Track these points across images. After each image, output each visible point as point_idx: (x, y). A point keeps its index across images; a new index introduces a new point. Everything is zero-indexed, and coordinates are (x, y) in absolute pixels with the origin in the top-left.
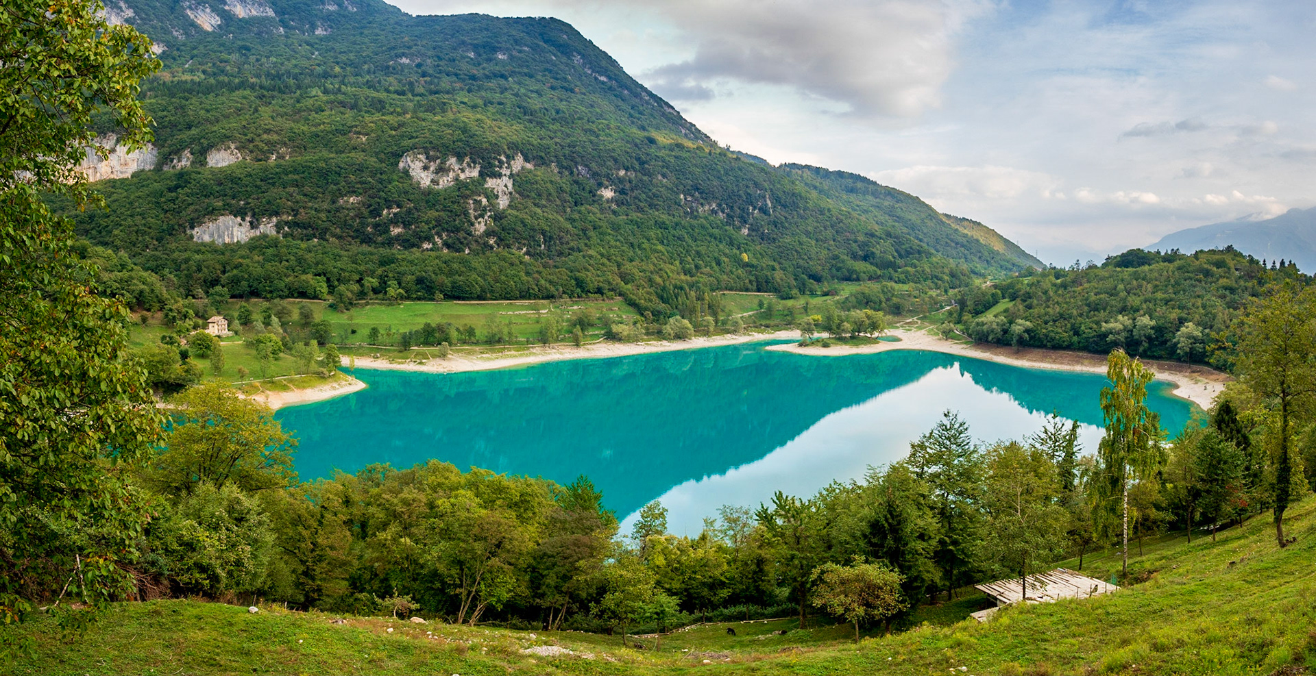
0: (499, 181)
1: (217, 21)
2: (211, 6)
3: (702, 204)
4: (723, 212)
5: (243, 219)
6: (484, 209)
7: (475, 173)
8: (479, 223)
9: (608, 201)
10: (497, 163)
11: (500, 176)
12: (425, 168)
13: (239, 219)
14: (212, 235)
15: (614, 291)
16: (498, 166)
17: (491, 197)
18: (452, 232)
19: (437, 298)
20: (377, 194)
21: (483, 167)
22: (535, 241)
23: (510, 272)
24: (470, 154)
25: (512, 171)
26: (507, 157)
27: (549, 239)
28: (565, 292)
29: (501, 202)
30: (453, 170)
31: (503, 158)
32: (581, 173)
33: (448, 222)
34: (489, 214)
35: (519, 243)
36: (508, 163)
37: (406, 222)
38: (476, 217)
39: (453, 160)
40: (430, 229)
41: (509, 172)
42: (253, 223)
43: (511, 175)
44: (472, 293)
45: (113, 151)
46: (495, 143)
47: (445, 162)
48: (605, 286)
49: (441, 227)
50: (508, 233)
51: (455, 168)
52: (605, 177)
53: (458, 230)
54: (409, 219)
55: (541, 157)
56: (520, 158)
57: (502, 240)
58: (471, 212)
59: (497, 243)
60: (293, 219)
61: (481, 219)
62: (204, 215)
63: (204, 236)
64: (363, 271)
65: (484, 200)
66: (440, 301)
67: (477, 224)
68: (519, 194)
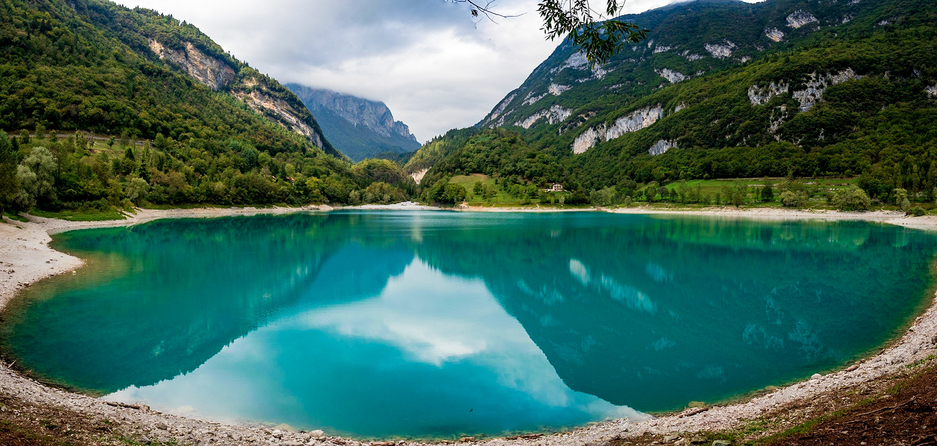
0: (803, 92)
2: (777, 27)
5: (668, 141)
6: (780, 115)
7: (786, 90)
8: (774, 125)
10: (805, 79)
11: (805, 88)
12: (756, 93)
13: (666, 141)
14: (655, 152)
15: (854, 169)
16: (805, 81)
17: (791, 105)
18: (754, 133)
19: (704, 176)
20: (725, 116)
21: (790, 85)
22: (812, 133)
23: (764, 157)
24: (783, 76)
25: (829, 83)
26: (817, 73)
27: (829, 132)
28: (807, 171)
29: (804, 108)
30: (772, 91)
31: (813, 75)
32: (917, 76)
33: (752, 127)
34: (783, 117)
35: (797, 136)
36: (817, 78)
37: (732, 131)
38: (773, 121)
39: (773, 84)
40: (740, 133)
41: (818, 84)
42: (672, 142)
43: (822, 86)
44: (728, 173)
45: (648, 114)
46: (806, 65)
47: (768, 86)
48: (846, 165)
49: (746, 131)
50: (790, 129)
51: (774, 89)
52: (931, 75)
53: (757, 131)
54: (734, 129)
55: (874, 68)
56: (848, 71)
57: (785, 135)
58: (771, 118)
59: (781, 138)
60: (683, 137)
61: (775, 122)
62: (653, 141)
63: (653, 152)
64: (688, 163)
65: (783, 108)
66: (707, 179)
67: (772, 126)
68: (826, 99)
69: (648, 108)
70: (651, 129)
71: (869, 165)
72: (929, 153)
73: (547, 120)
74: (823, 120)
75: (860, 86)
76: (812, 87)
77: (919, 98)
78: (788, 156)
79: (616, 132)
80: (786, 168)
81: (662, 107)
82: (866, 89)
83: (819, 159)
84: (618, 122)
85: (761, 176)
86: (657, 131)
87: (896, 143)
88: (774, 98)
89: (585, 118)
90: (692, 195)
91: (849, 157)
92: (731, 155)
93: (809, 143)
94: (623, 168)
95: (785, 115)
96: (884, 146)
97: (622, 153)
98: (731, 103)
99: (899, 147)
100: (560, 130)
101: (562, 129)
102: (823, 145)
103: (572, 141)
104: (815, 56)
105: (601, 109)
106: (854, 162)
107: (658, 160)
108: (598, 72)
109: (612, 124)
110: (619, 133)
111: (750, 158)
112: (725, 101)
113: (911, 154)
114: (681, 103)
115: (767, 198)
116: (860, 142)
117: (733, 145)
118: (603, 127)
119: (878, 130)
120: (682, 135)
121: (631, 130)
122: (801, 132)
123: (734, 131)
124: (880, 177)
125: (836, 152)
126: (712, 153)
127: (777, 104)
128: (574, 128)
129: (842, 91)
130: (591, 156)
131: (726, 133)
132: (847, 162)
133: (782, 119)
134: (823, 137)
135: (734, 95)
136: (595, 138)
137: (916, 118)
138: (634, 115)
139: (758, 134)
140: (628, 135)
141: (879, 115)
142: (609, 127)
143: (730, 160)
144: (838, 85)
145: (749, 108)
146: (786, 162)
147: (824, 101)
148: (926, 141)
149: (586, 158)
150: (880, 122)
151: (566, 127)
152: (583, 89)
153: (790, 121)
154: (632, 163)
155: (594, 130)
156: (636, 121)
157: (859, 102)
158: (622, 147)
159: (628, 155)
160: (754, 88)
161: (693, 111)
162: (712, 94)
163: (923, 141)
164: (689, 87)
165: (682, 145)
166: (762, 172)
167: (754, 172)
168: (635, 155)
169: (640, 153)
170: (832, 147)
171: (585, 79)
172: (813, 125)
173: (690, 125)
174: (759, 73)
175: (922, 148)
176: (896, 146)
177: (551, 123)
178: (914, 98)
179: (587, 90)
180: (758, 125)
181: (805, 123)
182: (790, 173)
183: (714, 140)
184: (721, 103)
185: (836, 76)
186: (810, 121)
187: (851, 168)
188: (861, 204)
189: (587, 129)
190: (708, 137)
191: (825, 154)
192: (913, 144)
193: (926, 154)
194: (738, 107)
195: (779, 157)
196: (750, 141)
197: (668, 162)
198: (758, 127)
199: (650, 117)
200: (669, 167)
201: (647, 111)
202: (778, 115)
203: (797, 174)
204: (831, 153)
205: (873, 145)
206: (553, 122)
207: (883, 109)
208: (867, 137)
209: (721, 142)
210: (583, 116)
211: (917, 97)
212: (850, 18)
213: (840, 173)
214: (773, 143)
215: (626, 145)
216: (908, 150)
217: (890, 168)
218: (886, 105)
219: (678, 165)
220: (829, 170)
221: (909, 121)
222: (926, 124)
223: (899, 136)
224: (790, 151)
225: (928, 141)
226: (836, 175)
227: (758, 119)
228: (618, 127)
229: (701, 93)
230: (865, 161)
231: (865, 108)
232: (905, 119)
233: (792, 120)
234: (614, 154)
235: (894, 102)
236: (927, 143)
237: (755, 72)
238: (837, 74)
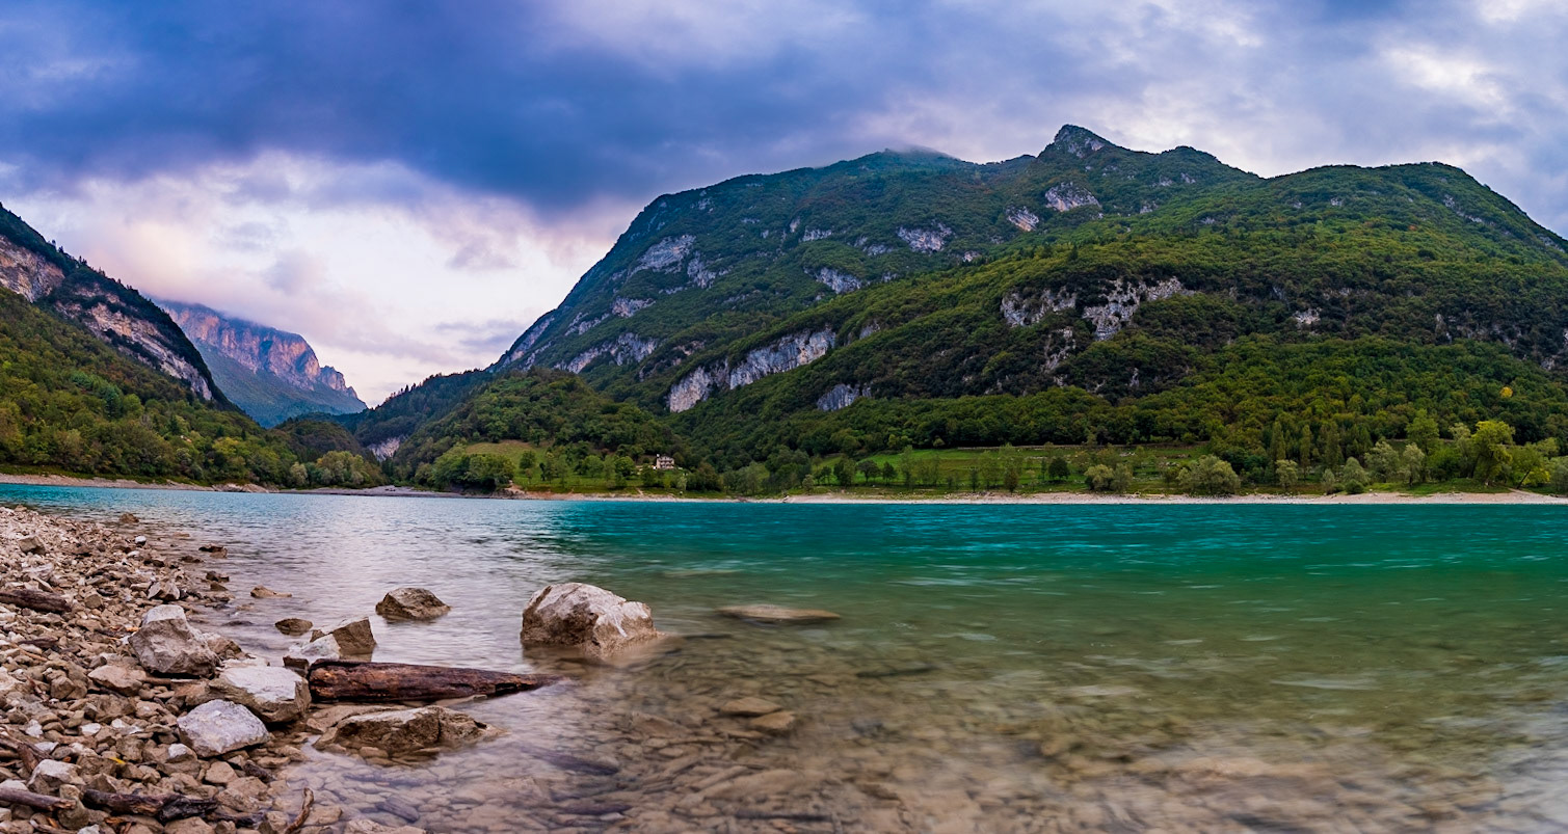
0: (1101, 309)
1: (1034, 220)
2: (1028, 208)
3: (1473, 327)
4: (1511, 335)
5: (853, 387)
6: (1063, 344)
7: (1071, 305)
8: (1051, 360)
9: (1305, 327)
10: (1104, 288)
11: (1104, 302)
12: (1017, 307)
13: (849, 387)
14: (829, 406)
15: (1196, 432)
16: (1104, 292)
17: (1081, 328)
18: (1016, 373)
19: (935, 443)
20: (960, 343)
21: (1081, 295)
22: (1119, 375)
23: (1040, 411)
24: (1066, 281)
25: (1143, 298)
26: (1125, 280)
27: (1148, 373)
28: (1116, 435)
29: (1102, 334)
30: (1046, 304)
31: (1118, 283)
32: (1278, 297)
33: (1013, 363)
34: (1068, 348)
35: (1095, 379)
36: (1125, 288)
37: (975, 369)
38: (1050, 354)
39: (1048, 292)
40: (992, 372)
41: (1126, 298)
42: (861, 389)
43: (1131, 302)
44: (978, 437)
45: (807, 343)
46: (1108, 266)
47: (1039, 296)
48: (1184, 426)
49: (1004, 369)
50: (1082, 368)
51: (1049, 302)
52: (1302, 295)
53: (1022, 369)
54: (978, 365)
55: (1213, 282)
56: (1173, 283)
57: (1072, 377)
58: (1047, 348)
59: (1065, 381)
60: (882, 380)
61: (1055, 355)
62: (825, 387)
63: (824, 405)
64: (898, 422)
65: (1068, 333)
66: (940, 447)
67: (1048, 362)
68: (1139, 323)
69: (807, 331)
70: (820, 366)
71: (1221, 426)
72: (1314, 410)
73: (614, 358)
74: (1138, 354)
75: (1193, 306)
76: (1115, 302)
77: (1285, 329)
78: (1081, 411)
79: (748, 374)
80: (1082, 430)
81: (833, 331)
82: (1203, 311)
83: (1138, 417)
84: (751, 356)
85: (1040, 442)
86: (831, 369)
87: (1260, 395)
88: (1049, 316)
89: (687, 353)
90: (924, 474)
91: (1187, 414)
92: (981, 408)
93: (1116, 391)
94: (772, 432)
95: (1071, 344)
96: (1240, 398)
97: (766, 408)
98: (970, 323)
99: (1266, 399)
100: (641, 373)
101: (645, 371)
102: (1138, 395)
103: (665, 389)
104: (1120, 254)
105: (714, 337)
106: (1195, 422)
107: (839, 419)
108: (699, 276)
109: (741, 359)
110: (753, 376)
111: (1016, 414)
112: (958, 319)
113: (1285, 411)
114: (872, 323)
115: (1058, 476)
116: (1200, 390)
117: (979, 393)
118: (724, 366)
119: (1226, 373)
120: (880, 375)
121: (775, 370)
122: (1101, 373)
123: (980, 370)
124: (1242, 444)
125: (1165, 406)
126: (944, 404)
127: (1056, 326)
128: (668, 368)
129: (1166, 312)
130: (705, 415)
131: (963, 373)
132: (1184, 422)
133: (1067, 352)
134: (1137, 382)
135: (974, 309)
136: (709, 385)
137: (1283, 358)
138: (781, 345)
139: (1025, 374)
140: (773, 378)
141: (1224, 351)
142: (734, 365)
143: (980, 415)
144: (1158, 301)
145: (1005, 331)
146: (1081, 420)
147: (1135, 326)
148: (1305, 392)
149: (695, 419)
150: (1228, 361)
151: (651, 368)
152: (675, 305)
153: (1081, 354)
154: (789, 425)
155: (706, 371)
156: (785, 355)
157: (1191, 330)
158: (763, 398)
159: (779, 411)
160: (1014, 299)
161: (899, 335)
162: (931, 305)
163: (1301, 391)
164: (884, 295)
165: (881, 393)
166: (1041, 436)
167: (1026, 436)
168: (791, 411)
169: (800, 407)
170: (1155, 398)
171: (677, 289)
172: (1121, 362)
173: (895, 358)
174: (1020, 275)
175: (1300, 401)
176: (1258, 398)
177: (620, 361)
178: (1277, 328)
179: (682, 307)
180: (1023, 359)
181: (1106, 358)
182: (1092, 437)
183: (940, 384)
184: (951, 321)
185: (1154, 289)
186: (1115, 355)
187: (1191, 431)
188: (1224, 484)
189: (693, 370)
190: (929, 380)
191: (1146, 408)
192: (1286, 397)
193: (1309, 410)
194: (984, 329)
195: (1067, 412)
196: (1009, 386)
197: (860, 421)
198: (1023, 363)
199: (812, 350)
200: (864, 428)
201: (806, 337)
202: (1059, 344)
203: (1102, 440)
204: (1156, 407)
205: (1222, 396)
206: (624, 362)
207: (1229, 342)
208: (1210, 384)
209: (956, 388)
210: (683, 348)
211: (1281, 328)
212: (1152, 208)
213: (1174, 439)
214: (1052, 389)
215: (771, 395)
216: (1280, 404)
217: (1256, 430)
218: (1233, 338)
219: (881, 426)
220: (1155, 434)
221: (1274, 361)
222: (1301, 367)
223: (1263, 384)
224: (1085, 403)
225: (1309, 391)
226: (1166, 441)
227: (1022, 350)
228: (751, 366)
229: (909, 306)
230: (1216, 421)
231: (1201, 339)
232: (1268, 359)
233: (1085, 353)
234: (749, 410)
235: (1247, 333)
236: (1308, 395)
237: (1011, 272)
238: (1156, 285)
